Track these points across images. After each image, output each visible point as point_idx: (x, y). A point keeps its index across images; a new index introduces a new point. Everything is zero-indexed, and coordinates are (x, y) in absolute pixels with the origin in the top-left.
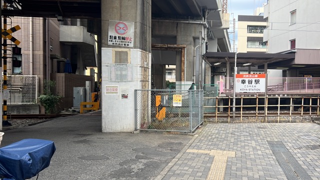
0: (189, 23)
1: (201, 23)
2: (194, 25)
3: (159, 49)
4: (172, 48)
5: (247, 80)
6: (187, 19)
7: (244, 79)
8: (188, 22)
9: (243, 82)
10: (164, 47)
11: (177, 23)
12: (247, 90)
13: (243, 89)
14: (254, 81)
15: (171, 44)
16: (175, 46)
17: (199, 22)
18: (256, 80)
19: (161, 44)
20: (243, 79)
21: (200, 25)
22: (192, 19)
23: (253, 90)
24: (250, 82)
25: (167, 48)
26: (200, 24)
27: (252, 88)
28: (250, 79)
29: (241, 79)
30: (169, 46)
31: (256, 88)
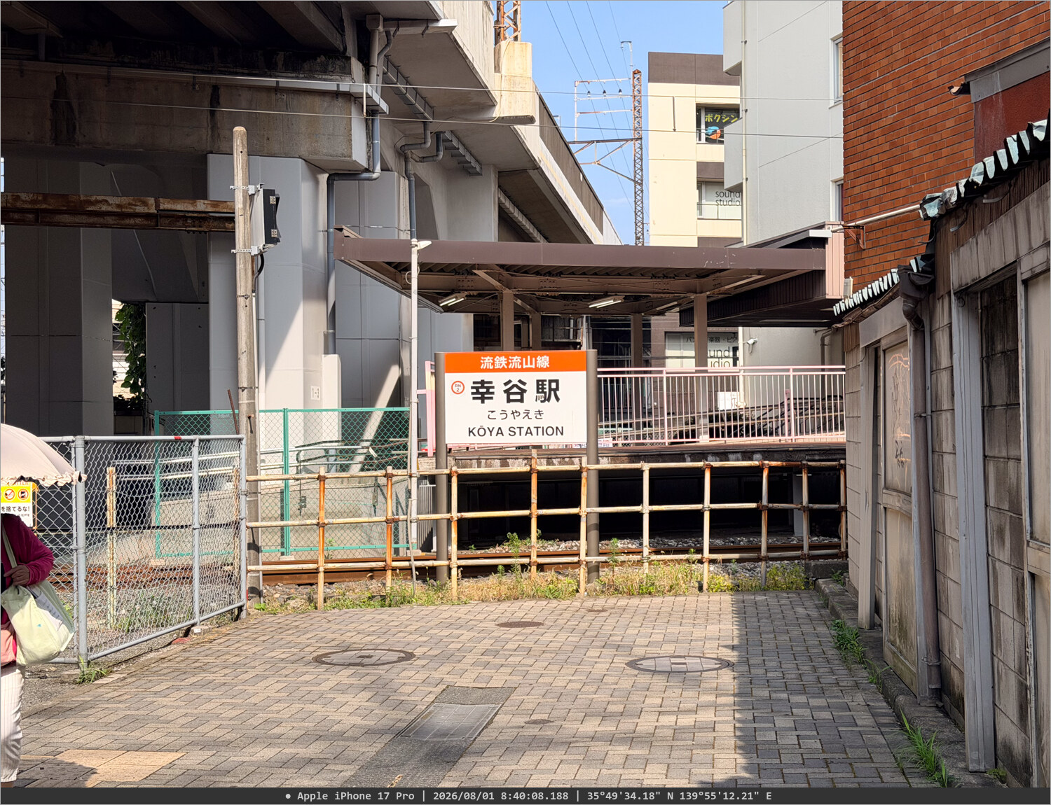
0: (277, 89)
1: (345, 86)
2: (308, 100)
3: (110, 220)
4: (183, 217)
5: (498, 381)
6: (270, 68)
7: (486, 377)
8: (270, 81)
9: (482, 392)
10: (140, 209)
11: (216, 88)
12: (500, 432)
13: (483, 432)
14: (531, 388)
15: (176, 197)
16: (201, 206)
17: (330, 86)
18: (540, 384)
19: (125, 194)
20: (479, 377)
21: (340, 102)
22: (294, 67)
23: (529, 431)
24: (515, 393)
25: (155, 219)
26: (337, 94)
27: (525, 423)
28: (515, 377)
29: (469, 378)
30: (166, 205)
31: (543, 423)
